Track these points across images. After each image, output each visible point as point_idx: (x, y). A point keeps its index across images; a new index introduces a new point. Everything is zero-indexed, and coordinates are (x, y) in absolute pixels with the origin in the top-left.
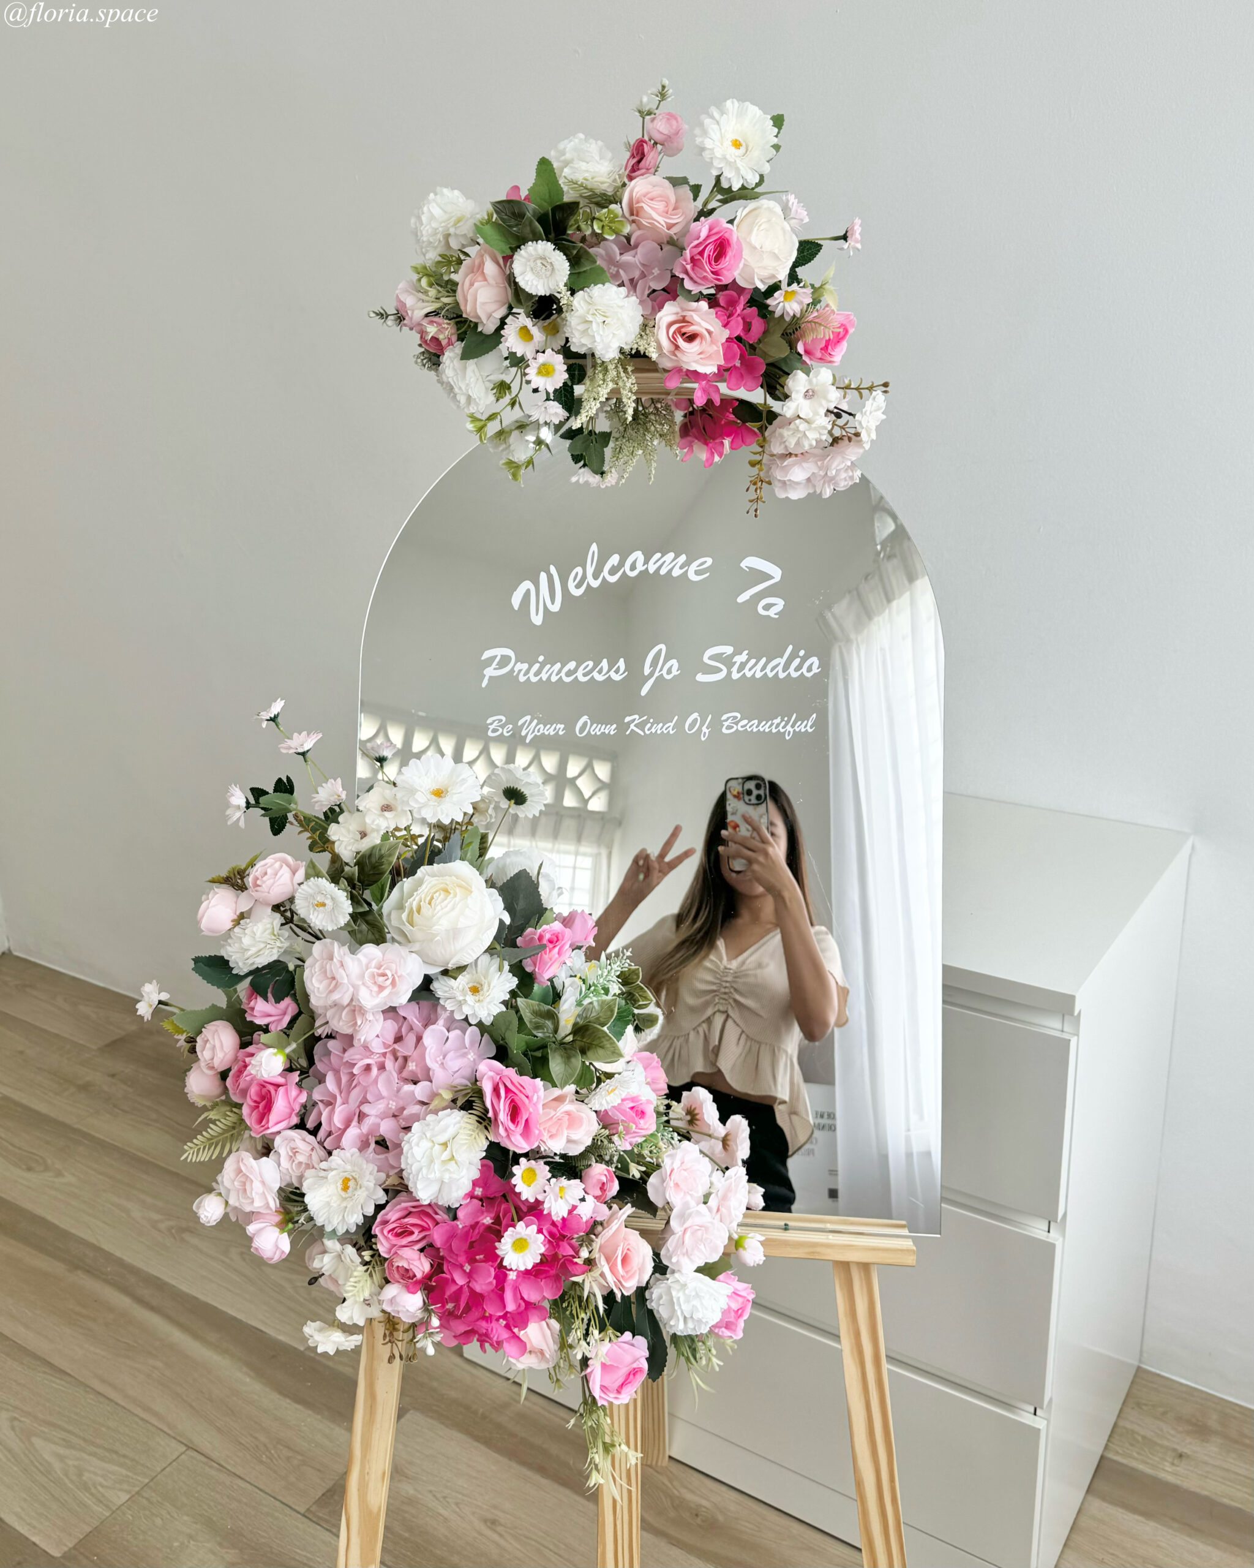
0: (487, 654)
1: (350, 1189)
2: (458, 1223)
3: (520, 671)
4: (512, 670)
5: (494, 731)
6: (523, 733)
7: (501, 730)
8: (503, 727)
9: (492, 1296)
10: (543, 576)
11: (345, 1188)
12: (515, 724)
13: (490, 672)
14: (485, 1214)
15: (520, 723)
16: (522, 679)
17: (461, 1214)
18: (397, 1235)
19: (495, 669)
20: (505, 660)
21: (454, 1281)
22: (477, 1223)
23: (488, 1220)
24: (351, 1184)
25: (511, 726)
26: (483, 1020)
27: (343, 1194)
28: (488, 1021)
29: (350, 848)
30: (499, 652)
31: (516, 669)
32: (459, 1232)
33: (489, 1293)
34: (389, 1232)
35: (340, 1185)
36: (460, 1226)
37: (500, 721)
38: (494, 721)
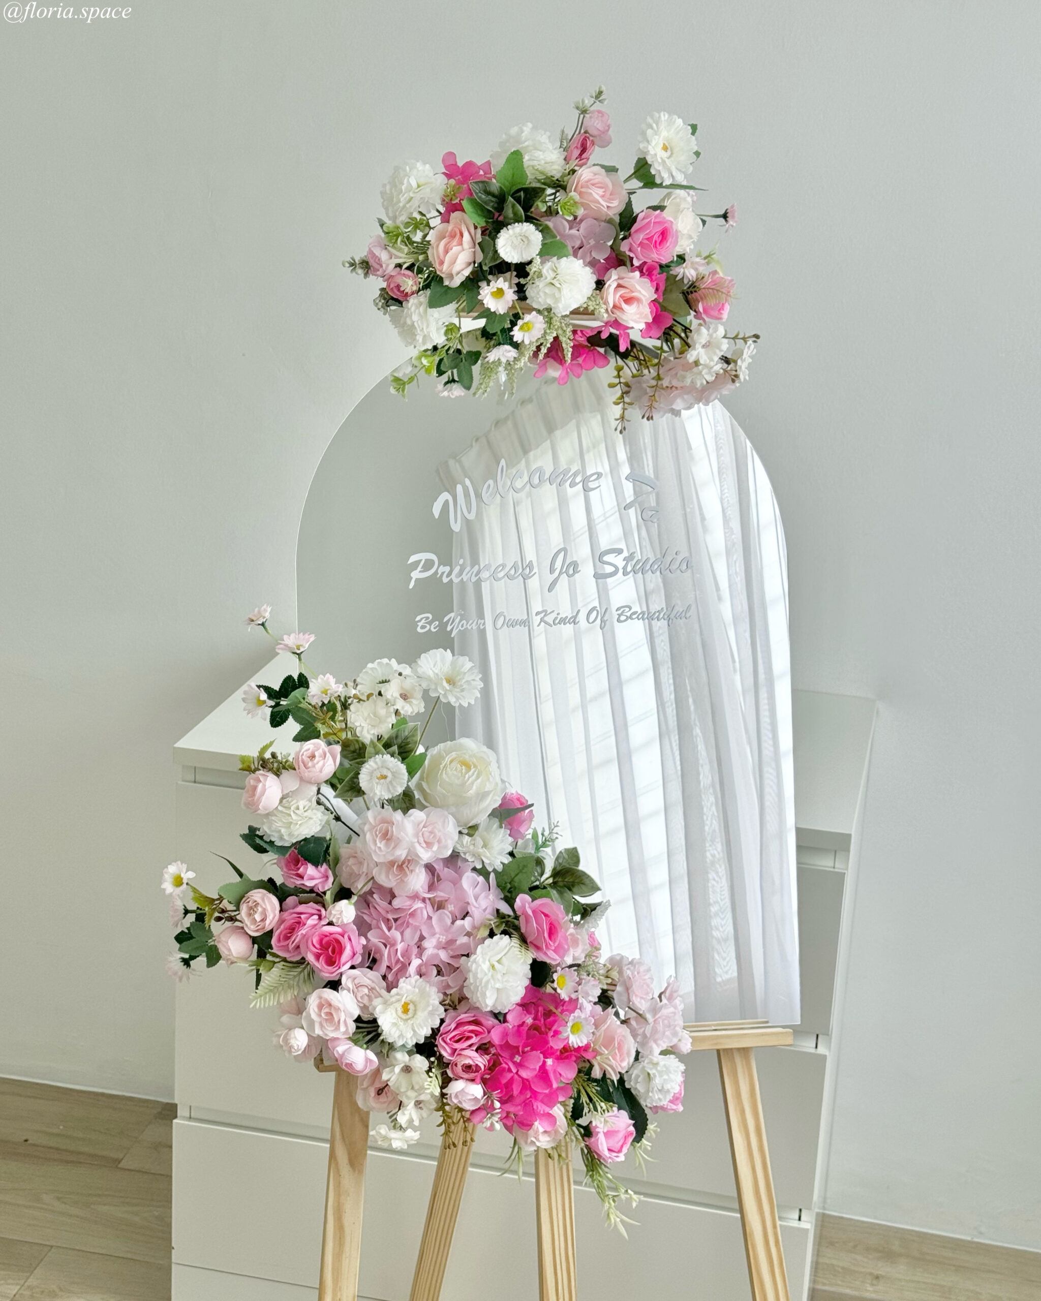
0: (413, 559)
1: (411, 1011)
2: (508, 1024)
3: (443, 573)
4: (436, 572)
5: (423, 627)
6: (449, 628)
7: (428, 627)
8: (430, 623)
9: (536, 1080)
10: (459, 488)
11: (406, 1010)
12: (441, 621)
13: (416, 575)
14: (528, 1016)
15: (446, 619)
16: (445, 580)
17: (509, 1017)
18: (457, 1041)
19: (420, 572)
20: (428, 565)
21: (510, 1070)
22: (524, 1022)
23: (529, 1020)
24: (411, 1007)
25: (437, 623)
26: (496, 868)
27: (404, 1016)
28: (500, 868)
29: (372, 732)
30: (423, 556)
31: (440, 573)
32: (510, 1031)
33: (533, 1078)
34: (450, 1039)
35: (400, 1010)
36: (511, 1027)
37: (427, 618)
38: (422, 619)
